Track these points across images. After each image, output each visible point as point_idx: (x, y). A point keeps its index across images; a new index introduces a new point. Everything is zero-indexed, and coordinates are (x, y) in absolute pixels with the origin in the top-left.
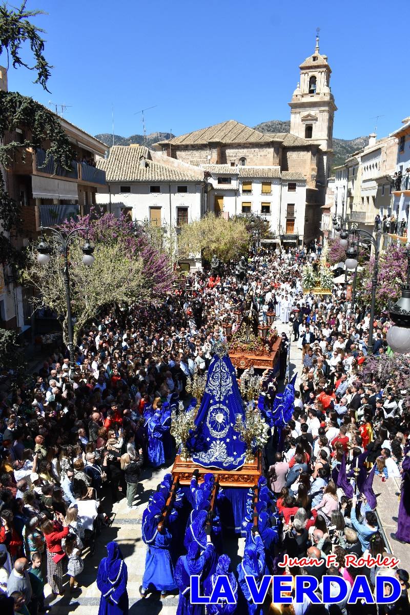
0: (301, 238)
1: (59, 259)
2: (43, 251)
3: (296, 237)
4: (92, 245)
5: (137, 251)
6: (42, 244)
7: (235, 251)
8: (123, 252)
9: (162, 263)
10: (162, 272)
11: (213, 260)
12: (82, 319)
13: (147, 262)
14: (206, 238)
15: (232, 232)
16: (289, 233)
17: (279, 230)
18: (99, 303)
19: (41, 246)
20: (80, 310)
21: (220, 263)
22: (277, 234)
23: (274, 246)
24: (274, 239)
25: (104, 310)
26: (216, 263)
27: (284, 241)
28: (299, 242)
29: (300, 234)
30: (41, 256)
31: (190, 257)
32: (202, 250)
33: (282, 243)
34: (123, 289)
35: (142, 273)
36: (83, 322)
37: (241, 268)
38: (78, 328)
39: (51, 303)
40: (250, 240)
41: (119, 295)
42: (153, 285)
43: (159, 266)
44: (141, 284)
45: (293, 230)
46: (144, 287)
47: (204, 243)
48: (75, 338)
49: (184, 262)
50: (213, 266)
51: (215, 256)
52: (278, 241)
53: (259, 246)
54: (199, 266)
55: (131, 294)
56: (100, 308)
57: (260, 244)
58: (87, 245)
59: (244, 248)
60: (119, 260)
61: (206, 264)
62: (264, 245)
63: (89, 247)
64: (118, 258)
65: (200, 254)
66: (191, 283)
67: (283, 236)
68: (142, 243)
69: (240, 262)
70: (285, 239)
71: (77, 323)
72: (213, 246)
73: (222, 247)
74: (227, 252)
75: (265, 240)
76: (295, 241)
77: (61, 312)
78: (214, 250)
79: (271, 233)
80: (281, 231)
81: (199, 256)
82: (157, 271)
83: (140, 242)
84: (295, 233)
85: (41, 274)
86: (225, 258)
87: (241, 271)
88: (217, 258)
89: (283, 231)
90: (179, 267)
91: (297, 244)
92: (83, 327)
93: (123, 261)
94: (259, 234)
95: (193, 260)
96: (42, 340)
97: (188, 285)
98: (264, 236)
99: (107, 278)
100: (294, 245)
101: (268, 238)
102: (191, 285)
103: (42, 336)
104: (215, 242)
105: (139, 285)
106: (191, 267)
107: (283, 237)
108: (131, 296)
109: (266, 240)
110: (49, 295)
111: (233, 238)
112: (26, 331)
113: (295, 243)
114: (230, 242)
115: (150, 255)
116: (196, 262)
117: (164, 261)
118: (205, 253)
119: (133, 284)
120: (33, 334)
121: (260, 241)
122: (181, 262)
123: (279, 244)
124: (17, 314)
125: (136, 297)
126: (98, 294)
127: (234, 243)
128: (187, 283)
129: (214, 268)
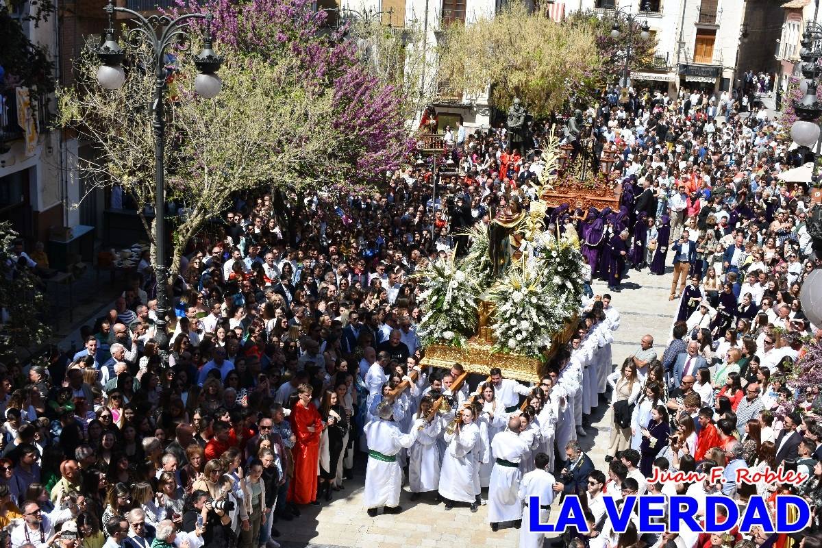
0: (728, 74)
2: (110, 60)
3: (717, 72)
5: (329, 73)
6: (109, 44)
8: (295, 76)
9: (385, 106)
10: (384, 127)
11: (512, 108)
12: (193, 219)
13: (350, 100)
14: (502, 59)
15: (563, 50)
16: (701, 62)
17: (679, 53)
18: (234, 185)
19: (108, 49)
20: (189, 198)
21: (528, 118)
22: (672, 61)
23: (664, 87)
24: (664, 72)
26: (519, 118)
27: (688, 79)
28: (723, 85)
29: (725, 64)
30: (105, 73)
31: (465, 101)
32: (493, 87)
33: (683, 83)
35: (337, 126)
36: (195, 225)
37: (573, 133)
38: (184, 237)
39: (125, 177)
40: (607, 72)
42: (357, 155)
44: (330, 150)
45: (710, 54)
46: (332, 156)
47: (497, 68)
48: (176, 258)
49: (451, 111)
50: (510, 123)
51: (517, 100)
52: (673, 77)
53: (625, 86)
54: (483, 122)
55: (305, 170)
56: (233, 195)
57: (629, 82)
58: (206, 53)
59: (590, 88)
60: (284, 92)
61: (498, 118)
62: (639, 85)
63: (210, 57)
64: (281, 88)
65: (486, 96)
66: (457, 158)
67: (685, 66)
68: (340, 59)
69: (572, 120)
70: (691, 74)
71: (182, 226)
72: (515, 79)
73: (535, 81)
74: (548, 96)
75: (641, 74)
76: (714, 81)
77: (148, 199)
78: (517, 89)
79: (659, 58)
80: (682, 55)
81: (483, 99)
82: (370, 123)
83: (336, 55)
84: (714, 61)
85: (109, 111)
86: (542, 106)
87: (573, 138)
88: (520, 104)
89: (688, 57)
90: (432, 121)
91: (717, 88)
92: (194, 237)
93: (293, 95)
94: (629, 58)
95: (470, 107)
96: (114, 259)
97: (450, 162)
98: (641, 65)
99: (253, 131)
100: (709, 90)
101: (649, 69)
102: (456, 164)
103: (113, 250)
104: (521, 70)
105: (325, 152)
107: (685, 70)
108: (301, 174)
109: (645, 74)
110: (122, 159)
111: (563, 63)
112: (82, 238)
113: (712, 85)
114: (553, 72)
115: (359, 85)
116: (477, 112)
117: (390, 103)
118: (496, 94)
119: (311, 147)
120: (97, 245)
121: (628, 74)
122: (438, 110)
123: (674, 86)
124: (64, 196)
125: (315, 176)
126: (231, 165)
127: (565, 74)
128: (447, 159)
129: (512, 129)
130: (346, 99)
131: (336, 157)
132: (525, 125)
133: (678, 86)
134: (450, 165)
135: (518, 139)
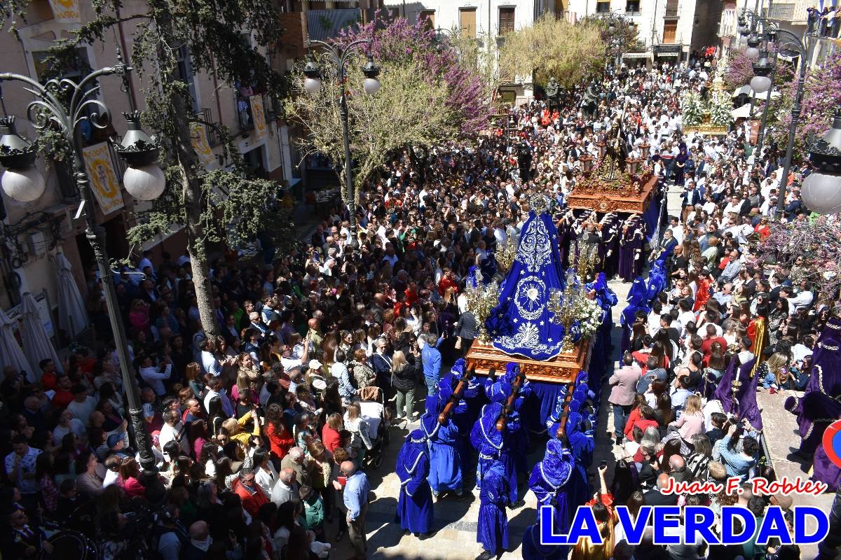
0: (686, 49)
1: (333, 86)
2: (311, 74)
3: (678, 48)
4: (377, 64)
5: (439, 72)
6: (309, 64)
7: (583, 72)
8: (420, 75)
9: (475, 89)
10: (475, 104)
11: (549, 84)
12: (366, 170)
13: (454, 88)
14: (540, 53)
15: (580, 43)
16: (668, 43)
17: (652, 38)
18: (388, 147)
19: (309, 68)
20: (363, 157)
21: (560, 90)
22: (649, 44)
23: (643, 61)
24: (643, 51)
25: (394, 156)
26: (554, 90)
27: (659, 55)
28: (683, 56)
29: (684, 43)
30: (309, 82)
31: (517, 82)
32: (535, 71)
33: (656, 57)
34: (419, 127)
35: (447, 104)
36: (367, 173)
37: (590, 97)
38: (361, 181)
39: (324, 147)
40: (606, 55)
41: (415, 136)
42: (460, 122)
43: (471, 93)
44: (445, 120)
45: (673, 37)
46: (448, 124)
47: (538, 60)
48: (357, 194)
49: (508, 89)
50: (549, 94)
51: (552, 79)
52: (649, 55)
53: (619, 63)
54: (529, 94)
55: (432, 134)
56: (389, 153)
57: (621, 60)
58: (370, 65)
59: (597, 67)
60: (414, 86)
61: (539, 92)
62: (627, 61)
63: (372, 67)
64: (413, 84)
65: (531, 78)
66: (516, 119)
67: (657, 47)
68: (446, 62)
69: (589, 89)
70: (661, 52)
71: (359, 175)
72: (550, 65)
73: (563, 64)
74: (571, 74)
75: (629, 54)
76: (677, 54)
77: (338, 159)
78: (551, 71)
79: (639, 43)
80: (655, 40)
81: (529, 79)
82: (467, 101)
83: (444, 59)
84: (676, 42)
85: (311, 107)
86: (567, 81)
87: (590, 100)
88: (555, 81)
89: (659, 41)
90: (499, 96)
91: (679, 59)
93: (420, 87)
94: (620, 44)
95: (520, 85)
97: (512, 121)
98: (629, 48)
99: (398, 112)
100: (672, 61)
101: (634, 50)
104: (554, 58)
105: (442, 122)
106: (517, 97)
107: (657, 49)
108: (431, 137)
109: (632, 54)
110: (321, 136)
111: (580, 51)
112: (294, 186)
113: (675, 57)
114: (575, 58)
115: (458, 78)
116: (524, 89)
117: (478, 87)
118: (538, 75)
119: (434, 119)
120: (303, 189)
121: (621, 55)
122: (502, 89)
123: (650, 60)
124: (283, 162)
125: (438, 138)
126: (386, 134)
127: (582, 59)
128: (510, 120)
129: (551, 97)
130: (451, 87)
131: (450, 124)
132: (558, 95)
133: (653, 60)
134: (512, 124)
135: (554, 103)
